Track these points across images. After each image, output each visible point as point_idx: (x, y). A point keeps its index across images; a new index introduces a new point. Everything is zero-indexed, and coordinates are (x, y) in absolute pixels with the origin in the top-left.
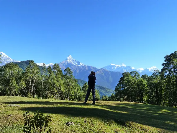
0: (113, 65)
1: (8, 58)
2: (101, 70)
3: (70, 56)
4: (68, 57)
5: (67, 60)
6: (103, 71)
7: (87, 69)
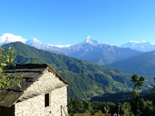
0: (132, 42)
1: (38, 43)
2: (112, 47)
3: (89, 37)
4: (87, 38)
5: (86, 40)
6: (114, 48)
7: (101, 47)
